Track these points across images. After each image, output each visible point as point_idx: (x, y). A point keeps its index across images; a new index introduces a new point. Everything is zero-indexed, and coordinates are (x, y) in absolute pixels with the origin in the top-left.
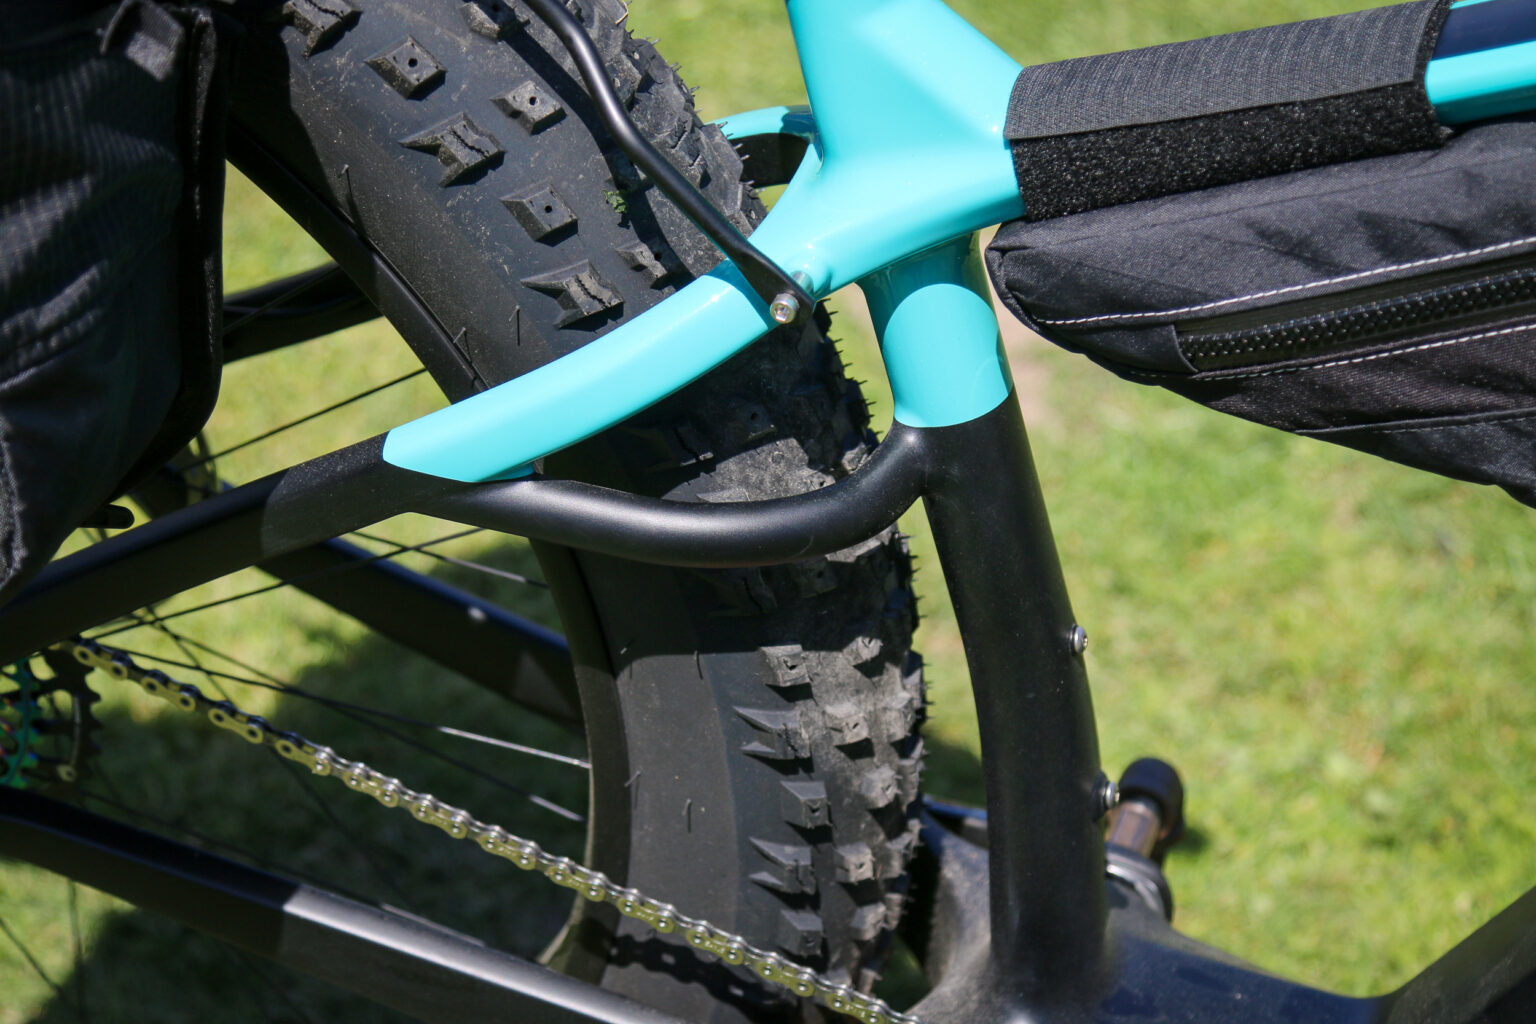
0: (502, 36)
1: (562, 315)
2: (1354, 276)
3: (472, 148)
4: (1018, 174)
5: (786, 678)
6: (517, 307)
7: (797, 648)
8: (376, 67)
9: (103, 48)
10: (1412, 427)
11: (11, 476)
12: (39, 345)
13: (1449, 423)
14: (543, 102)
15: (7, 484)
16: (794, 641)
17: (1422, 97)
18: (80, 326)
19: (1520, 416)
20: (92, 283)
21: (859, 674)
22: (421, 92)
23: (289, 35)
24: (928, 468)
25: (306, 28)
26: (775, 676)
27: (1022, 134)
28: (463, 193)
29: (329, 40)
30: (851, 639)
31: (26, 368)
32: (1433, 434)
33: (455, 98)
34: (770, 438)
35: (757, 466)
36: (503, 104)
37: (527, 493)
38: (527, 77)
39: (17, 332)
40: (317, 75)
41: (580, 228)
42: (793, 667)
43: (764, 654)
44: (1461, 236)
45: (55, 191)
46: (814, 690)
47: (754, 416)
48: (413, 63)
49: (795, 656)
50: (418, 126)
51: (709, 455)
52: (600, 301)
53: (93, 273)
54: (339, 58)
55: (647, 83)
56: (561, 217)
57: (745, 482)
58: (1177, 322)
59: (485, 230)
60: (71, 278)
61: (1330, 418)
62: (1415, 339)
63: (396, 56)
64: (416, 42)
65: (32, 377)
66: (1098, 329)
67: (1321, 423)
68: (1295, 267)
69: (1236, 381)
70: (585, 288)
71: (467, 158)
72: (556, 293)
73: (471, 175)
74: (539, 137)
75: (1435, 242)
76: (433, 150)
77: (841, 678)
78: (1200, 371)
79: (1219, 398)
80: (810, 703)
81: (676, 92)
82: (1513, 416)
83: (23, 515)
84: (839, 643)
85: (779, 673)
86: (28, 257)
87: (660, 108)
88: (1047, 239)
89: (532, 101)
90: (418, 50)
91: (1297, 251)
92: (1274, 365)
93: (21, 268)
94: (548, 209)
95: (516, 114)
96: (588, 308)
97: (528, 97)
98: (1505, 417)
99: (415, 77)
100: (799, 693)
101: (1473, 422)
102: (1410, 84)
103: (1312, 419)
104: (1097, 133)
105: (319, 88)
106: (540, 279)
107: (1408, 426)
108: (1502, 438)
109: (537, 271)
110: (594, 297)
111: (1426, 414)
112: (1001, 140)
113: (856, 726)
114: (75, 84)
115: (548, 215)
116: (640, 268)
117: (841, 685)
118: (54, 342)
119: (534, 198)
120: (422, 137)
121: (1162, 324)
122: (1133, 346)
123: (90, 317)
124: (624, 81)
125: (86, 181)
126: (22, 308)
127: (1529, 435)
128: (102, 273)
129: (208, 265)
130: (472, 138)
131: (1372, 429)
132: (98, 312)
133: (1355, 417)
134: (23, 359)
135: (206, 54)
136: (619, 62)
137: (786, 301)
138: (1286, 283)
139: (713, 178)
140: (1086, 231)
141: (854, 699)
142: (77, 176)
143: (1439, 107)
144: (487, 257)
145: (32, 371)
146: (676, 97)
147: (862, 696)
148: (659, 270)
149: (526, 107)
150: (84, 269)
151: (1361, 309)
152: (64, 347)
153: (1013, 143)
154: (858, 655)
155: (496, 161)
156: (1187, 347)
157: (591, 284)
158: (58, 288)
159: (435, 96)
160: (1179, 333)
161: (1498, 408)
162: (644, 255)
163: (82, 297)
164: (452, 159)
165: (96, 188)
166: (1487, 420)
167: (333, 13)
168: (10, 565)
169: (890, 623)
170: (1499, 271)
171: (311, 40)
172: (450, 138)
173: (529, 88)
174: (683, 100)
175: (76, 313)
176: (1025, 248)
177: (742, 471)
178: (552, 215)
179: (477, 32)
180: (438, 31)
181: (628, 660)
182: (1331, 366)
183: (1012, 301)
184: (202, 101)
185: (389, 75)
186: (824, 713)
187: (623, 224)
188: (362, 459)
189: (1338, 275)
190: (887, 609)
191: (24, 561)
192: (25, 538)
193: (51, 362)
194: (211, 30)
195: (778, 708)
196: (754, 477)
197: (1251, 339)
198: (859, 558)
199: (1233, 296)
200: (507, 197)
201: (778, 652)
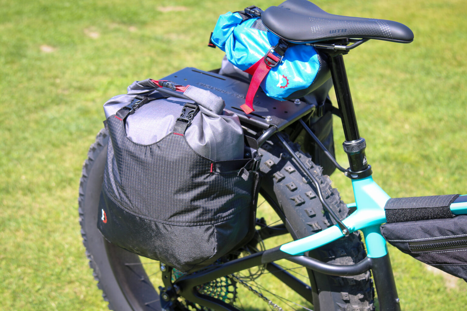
0: (308, 183)
1: (312, 230)
2: (436, 238)
3: (300, 200)
4: (386, 215)
5: (345, 298)
6: (305, 227)
7: (347, 293)
8: (287, 186)
9: (238, 175)
10: (447, 265)
11: (216, 238)
12: (223, 219)
13: (452, 266)
14: (313, 194)
15: (215, 240)
16: (347, 292)
17: (449, 209)
18: (230, 217)
19: (464, 266)
20: (233, 211)
21: (359, 301)
22: (293, 190)
23: (274, 179)
24: (371, 265)
25: (276, 178)
26: (343, 298)
27: (387, 208)
28: (298, 207)
29: (280, 181)
30: (358, 294)
31: (220, 222)
32: (450, 267)
33: (298, 192)
34: (346, 256)
35: (343, 260)
36: (306, 194)
37: (302, 258)
38: (311, 190)
39: (219, 216)
40: (278, 186)
41: (316, 215)
42: (346, 297)
43: (341, 294)
44: (453, 233)
45: (228, 196)
46: (351, 302)
47: (342, 251)
48: (292, 186)
49: (346, 295)
50: (292, 196)
51: (334, 257)
52: (318, 228)
53: (233, 209)
54: (281, 184)
55: (332, 194)
56: (313, 213)
57: (340, 262)
58: (408, 242)
59: (301, 214)
60: (229, 210)
61: (434, 262)
62: (446, 250)
63: (290, 184)
64: (293, 182)
65: (221, 224)
66: (397, 242)
67: (432, 263)
68: (427, 235)
69: (418, 254)
70: (315, 226)
71: (299, 202)
72: (311, 226)
73: (299, 205)
74: (311, 200)
75: (449, 233)
76: (294, 200)
77: (356, 300)
78: (413, 251)
79: (416, 257)
80: (349, 304)
81: (337, 196)
82: (463, 266)
83: (217, 245)
84: (355, 294)
85: (344, 297)
86: (222, 205)
87: (334, 199)
88: (389, 226)
89: (311, 194)
90: (293, 184)
91: (427, 232)
92: (424, 252)
93: (221, 206)
94: (311, 212)
95: (308, 196)
96: (316, 229)
97: (310, 193)
98: (462, 266)
99: (292, 188)
100: (347, 302)
101: (456, 266)
102: (447, 206)
103: (431, 263)
104: (398, 209)
105: (278, 188)
106: (309, 223)
107: (446, 265)
108: (461, 269)
109: (309, 222)
110: (317, 227)
111: (449, 263)
112: (384, 209)
113: (357, 310)
114: (233, 180)
115: (311, 213)
116: (325, 224)
117: (356, 302)
118: (225, 219)
119: (309, 210)
120: (292, 198)
121: (406, 242)
122: (402, 246)
123: (232, 216)
124: (327, 193)
125: (233, 195)
126: (221, 213)
127: (465, 269)
128: (234, 210)
129: (254, 213)
130: (300, 199)
131: (440, 265)
132: (233, 216)
133: (437, 263)
134: (220, 221)
135: (257, 179)
136: (327, 190)
137: (345, 231)
138: (425, 238)
139: (342, 212)
140: (396, 226)
141: (358, 305)
142: (232, 194)
143: (452, 211)
144: (301, 218)
145: (221, 223)
146: (337, 197)
147: (360, 305)
148: (329, 224)
149: (309, 195)
150: (232, 208)
151: (437, 243)
152: (227, 220)
153: (385, 210)
154: (359, 297)
155: (304, 203)
156: (410, 247)
157: (317, 225)
158: (227, 211)
159: (295, 191)
160: (409, 244)
161: (460, 264)
162: (326, 221)
163: (231, 213)
164: (296, 202)
165: (234, 197)
166: (459, 266)
167: (281, 176)
168: (214, 253)
169: (366, 293)
170: (460, 239)
171: (277, 180)
172: (296, 198)
173: (310, 192)
174: (338, 198)
175: (229, 215)
176: (385, 227)
177: (340, 260)
178: (312, 213)
179: (304, 182)
180: (297, 181)
181: (320, 291)
182: (434, 253)
183: (384, 236)
184: (256, 186)
185: (288, 187)
186: (352, 306)
187: (324, 216)
188: (277, 249)
189: (434, 237)
190: (366, 290)
191: (216, 252)
192: (217, 249)
193: (224, 222)
194: (258, 175)
195: (344, 304)
196: (342, 262)
197: (420, 246)
198: (361, 280)
199: (417, 239)
200: (305, 209)
201: (344, 294)
